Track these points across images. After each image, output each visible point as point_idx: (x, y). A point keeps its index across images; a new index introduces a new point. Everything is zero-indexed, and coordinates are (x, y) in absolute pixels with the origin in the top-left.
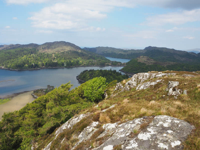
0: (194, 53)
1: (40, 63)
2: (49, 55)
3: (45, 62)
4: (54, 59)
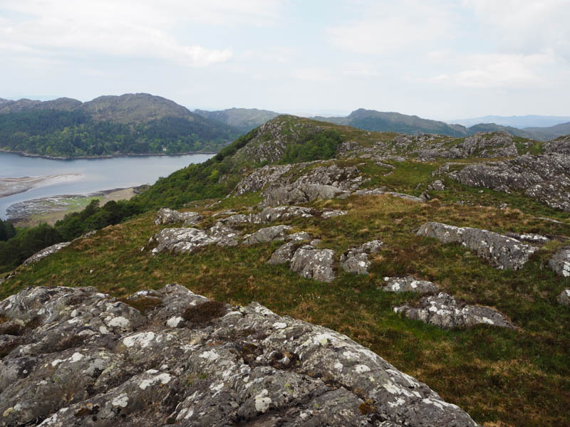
0: (461, 126)
1: (107, 144)
2: (122, 127)
3: (118, 142)
4: (136, 136)
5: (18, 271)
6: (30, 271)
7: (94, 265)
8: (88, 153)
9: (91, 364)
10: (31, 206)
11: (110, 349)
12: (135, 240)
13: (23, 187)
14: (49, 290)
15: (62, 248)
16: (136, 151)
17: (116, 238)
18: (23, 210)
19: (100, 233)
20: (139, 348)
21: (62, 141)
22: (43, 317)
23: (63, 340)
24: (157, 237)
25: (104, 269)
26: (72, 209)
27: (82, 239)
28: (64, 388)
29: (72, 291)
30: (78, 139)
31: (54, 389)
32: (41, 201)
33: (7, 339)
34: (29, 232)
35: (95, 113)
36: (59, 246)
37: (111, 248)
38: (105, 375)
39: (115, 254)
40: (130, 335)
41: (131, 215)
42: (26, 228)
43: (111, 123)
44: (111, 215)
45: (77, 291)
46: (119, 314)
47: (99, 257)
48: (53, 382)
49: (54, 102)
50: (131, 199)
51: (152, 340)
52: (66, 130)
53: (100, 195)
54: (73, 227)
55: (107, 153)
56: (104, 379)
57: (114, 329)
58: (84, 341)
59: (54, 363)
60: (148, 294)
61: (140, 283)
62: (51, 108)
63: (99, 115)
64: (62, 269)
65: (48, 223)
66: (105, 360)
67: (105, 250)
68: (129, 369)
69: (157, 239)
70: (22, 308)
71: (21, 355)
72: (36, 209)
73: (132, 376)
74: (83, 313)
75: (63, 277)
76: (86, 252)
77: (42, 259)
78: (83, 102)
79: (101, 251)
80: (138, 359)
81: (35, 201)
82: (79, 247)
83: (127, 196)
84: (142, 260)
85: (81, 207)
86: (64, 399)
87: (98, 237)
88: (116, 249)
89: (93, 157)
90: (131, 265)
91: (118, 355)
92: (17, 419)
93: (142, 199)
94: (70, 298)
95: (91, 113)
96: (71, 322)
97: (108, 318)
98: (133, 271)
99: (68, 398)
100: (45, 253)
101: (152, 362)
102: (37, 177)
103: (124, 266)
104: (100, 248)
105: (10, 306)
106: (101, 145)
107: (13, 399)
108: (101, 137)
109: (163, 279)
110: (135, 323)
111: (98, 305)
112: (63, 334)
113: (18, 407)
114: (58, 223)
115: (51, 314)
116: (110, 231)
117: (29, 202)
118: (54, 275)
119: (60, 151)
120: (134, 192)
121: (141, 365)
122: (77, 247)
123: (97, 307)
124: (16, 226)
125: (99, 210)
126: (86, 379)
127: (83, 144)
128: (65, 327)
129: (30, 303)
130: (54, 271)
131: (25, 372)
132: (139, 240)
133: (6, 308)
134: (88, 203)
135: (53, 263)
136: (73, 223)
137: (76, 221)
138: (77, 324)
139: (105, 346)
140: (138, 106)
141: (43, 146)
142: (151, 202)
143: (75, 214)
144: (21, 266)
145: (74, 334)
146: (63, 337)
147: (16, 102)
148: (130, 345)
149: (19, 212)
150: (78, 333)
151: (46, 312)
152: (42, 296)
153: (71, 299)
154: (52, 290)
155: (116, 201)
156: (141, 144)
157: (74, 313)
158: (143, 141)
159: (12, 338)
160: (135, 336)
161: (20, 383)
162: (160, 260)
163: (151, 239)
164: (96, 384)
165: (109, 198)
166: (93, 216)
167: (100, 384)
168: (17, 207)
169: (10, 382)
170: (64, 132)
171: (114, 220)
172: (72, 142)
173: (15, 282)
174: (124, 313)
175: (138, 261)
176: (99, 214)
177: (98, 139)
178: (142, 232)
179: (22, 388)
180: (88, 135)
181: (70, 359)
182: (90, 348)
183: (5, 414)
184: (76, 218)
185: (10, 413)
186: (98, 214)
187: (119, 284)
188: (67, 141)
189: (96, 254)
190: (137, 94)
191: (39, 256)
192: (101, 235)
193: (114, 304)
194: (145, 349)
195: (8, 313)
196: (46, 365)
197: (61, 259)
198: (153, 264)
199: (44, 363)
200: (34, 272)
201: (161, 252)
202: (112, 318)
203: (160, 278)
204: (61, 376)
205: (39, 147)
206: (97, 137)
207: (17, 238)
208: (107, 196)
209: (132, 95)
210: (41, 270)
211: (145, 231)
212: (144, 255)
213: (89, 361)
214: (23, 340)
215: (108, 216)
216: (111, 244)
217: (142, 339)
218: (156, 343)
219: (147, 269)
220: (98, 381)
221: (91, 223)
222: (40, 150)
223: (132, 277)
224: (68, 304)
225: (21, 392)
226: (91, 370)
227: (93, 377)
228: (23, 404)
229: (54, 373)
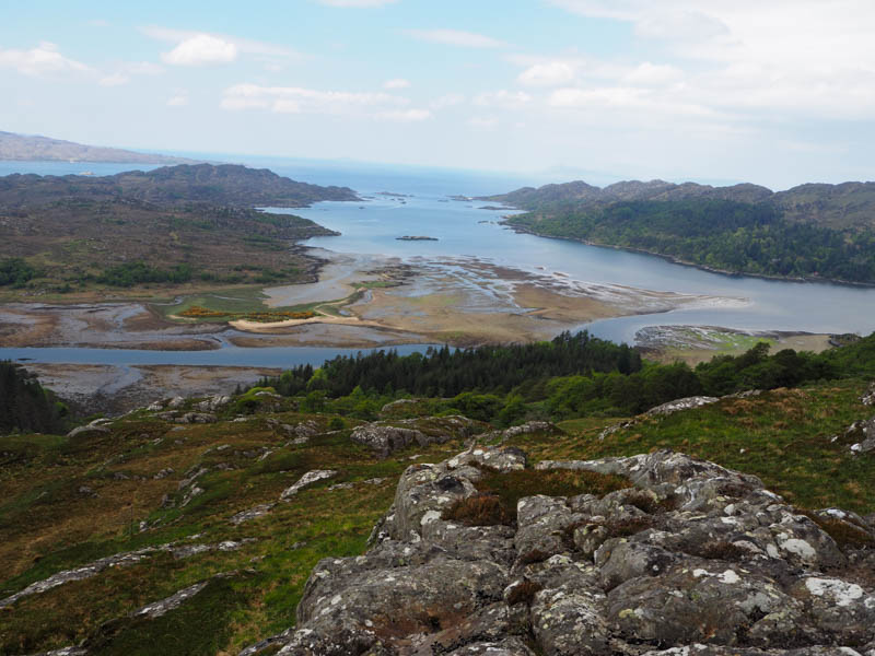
1: (801, 259)
2: (832, 235)
3: (820, 257)
4: (852, 251)
5: (640, 421)
6: (655, 425)
7: (747, 443)
8: (767, 270)
9: (749, 596)
10: (669, 334)
11: (782, 585)
12: (821, 420)
13: (664, 306)
14: (694, 462)
15: (705, 404)
16: (846, 277)
17: (789, 410)
18: (657, 337)
19: (765, 396)
20: (832, 603)
21: (731, 248)
22: (681, 498)
23: (710, 543)
24: (865, 426)
25: (762, 454)
26: (725, 350)
27: (736, 399)
28: (703, 616)
29: (727, 475)
30: (756, 247)
31: (691, 610)
32: (684, 329)
33: (633, 513)
34: (660, 370)
35: (791, 210)
36: (701, 401)
37: (779, 423)
38: (769, 623)
39: (783, 434)
40: (818, 576)
41: (817, 379)
42: (657, 363)
43: (813, 226)
44: (784, 371)
45: (735, 478)
46: (801, 535)
47: (758, 432)
48: (691, 599)
49: (731, 189)
50: (823, 353)
51: (857, 600)
52: (741, 231)
53: (772, 336)
54: (723, 377)
55: (797, 274)
56: (766, 628)
57: (790, 556)
58: (743, 557)
59: (698, 573)
60: (845, 518)
61: (819, 494)
62: (725, 198)
63: (796, 213)
64: (700, 435)
65: (687, 363)
66: (773, 599)
67: (769, 425)
68: (808, 630)
69: (865, 430)
70: (652, 476)
71: (650, 542)
72: (674, 339)
73: (813, 643)
74: (744, 513)
75: (698, 447)
76: (739, 419)
77: (675, 413)
78: (775, 191)
79: (762, 424)
80: (827, 621)
81: (675, 329)
82: (730, 409)
83: (818, 348)
84: (829, 457)
85: (739, 350)
86: (701, 630)
87: (762, 402)
88: (786, 427)
89: (774, 277)
90: (809, 460)
91: (794, 599)
92: (635, 628)
93: (843, 355)
94: (725, 484)
95: (783, 209)
96: (725, 520)
97: (783, 535)
98: (811, 471)
99: (707, 631)
100: (681, 405)
101: (851, 636)
102: (685, 295)
103: (797, 458)
104: (760, 419)
105: (636, 467)
106: (791, 260)
107: (633, 599)
108: (792, 248)
109: (865, 500)
110: (825, 559)
111: (769, 509)
112: (711, 535)
113: (639, 612)
114: (702, 367)
115: (693, 499)
116: (783, 396)
117: (668, 327)
118: (686, 440)
119: (724, 262)
120: (830, 342)
121: (830, 632)
122: (727, 408)
123: (766, 512)
124: (643, 358)
125: (766, 359)
126: (739, 615)
127: (762, 254)
128: (715, 525)
129: (666, 473)
130: (687, 434)
131: (655, 567)
132: (828, 423)
133: (632, 469)
134: (752, 344)
135: (688, 423)
136: (723, 371)
137: (727, 369)
138: (734, 527)
139: (774, 578)
140: (866, 203)
141: (702, 252)
142: (858, 365)
143: (729, 359)
144: (643, 415)
145: (727, 540)
146: (710, 539)
147: (679, 187)
148: (816, 593)
149: (652, 339)
150: (735, 540)
151: (687, 494)
152: (683, 468)
153: (727, 486)
154: (699, 464)
155: (797, 351)
156: (859, 266)
157: (730, 508)
158: (863, 262)
159: (640, 514)
160: (829, 582)
161: (647, 581)
162: (863, 466)
163: (853, 426)
164: (752, 630)
165: (785, 344)
166: (755, 368)
167: (757, 634)
168: (651, 331)
169: (633, 573)
170: (737, 234)
171: (789, 380)
172: (746, 249)
173: (633, 434)
174: (810, 537)
175: (823, 457)
176: (764, 366)
177: (788, 250)
178: (836, 411)
179: (649, 589)
180: (773, 242)
181: (720, 575)
182: (752, 572)
183: (622, 614)
184: (729, 364)
185: (628, 616)
186: (763, 364)
187: (784, 483)
188: (738, 249)
189: (754, 426)
190: (868, 183)
191: (671, 407)
192: (768, 400)
193: (795, 517)
194: (842, 610)
195: (632, 477)
196: (685, 571)
197: (700, 419)
198: (849, 469)
199: (682, 566)
200: (661, 427)
201: (867, 452)
202: (790, 537)
203: (857, 496)
204: (703, 596)
205: (696, 253)
206: (785, 248)
207: (641, 374)
208: (783, 341)
209: (859, 184)
210: (671, 428)
211: (842, 411)
212: (836, 449)
213: (748, 591)
214: (654, 522)
215: (778, 371)
216: (780, 417)
217: (839, 591)
218: (863, 607)
219: (836, 474)
220: (757, 626)
221: (749, 376)
222: (697, 257)
223: (807, 479)
224: (722, 492)
225: (647, 595)
226: (748, 604)
227: (749, 617)
228: (647, 613)
229: (694, 586)
